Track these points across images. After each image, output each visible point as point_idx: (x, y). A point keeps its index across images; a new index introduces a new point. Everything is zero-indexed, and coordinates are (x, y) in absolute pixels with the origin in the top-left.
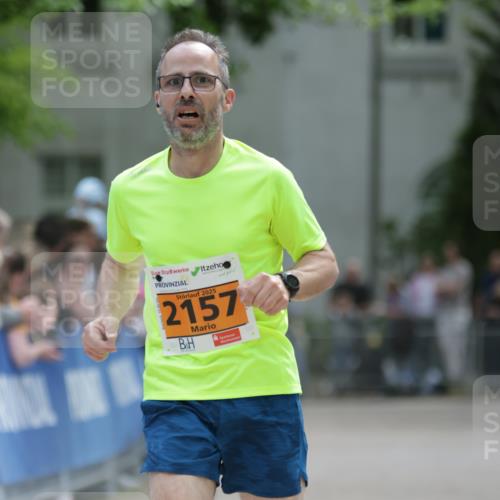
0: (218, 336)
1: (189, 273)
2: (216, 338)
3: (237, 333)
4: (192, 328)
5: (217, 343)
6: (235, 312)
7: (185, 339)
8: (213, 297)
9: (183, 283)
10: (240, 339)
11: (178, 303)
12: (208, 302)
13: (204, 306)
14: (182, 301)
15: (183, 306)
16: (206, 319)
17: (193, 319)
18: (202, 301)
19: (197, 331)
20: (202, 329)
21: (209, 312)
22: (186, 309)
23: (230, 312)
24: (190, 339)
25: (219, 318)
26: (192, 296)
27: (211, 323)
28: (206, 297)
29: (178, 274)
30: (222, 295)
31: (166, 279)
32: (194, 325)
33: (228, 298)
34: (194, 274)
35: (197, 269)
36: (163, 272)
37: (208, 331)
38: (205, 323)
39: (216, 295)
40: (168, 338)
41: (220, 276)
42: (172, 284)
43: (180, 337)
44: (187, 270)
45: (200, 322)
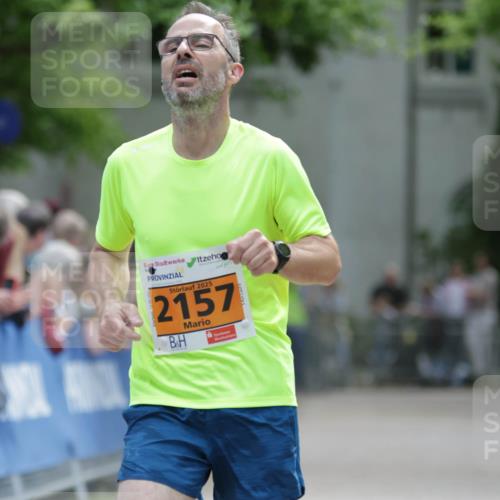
0: (213, 332)
1: (185, 264)
2: (210, 335)
3: (233, 331)
4: (185, 324)
5: (211, 341)
6: (231, 307)
7: (176, 337)
8: (208, 291)
9: (178, 275)
10: (235, 337)
11: (171, 297)
12: (203, 296)
13: (198, 301)
14: (176, 294)
15: (176, 301)
16: (200, 314)
17: (186, 315)
18: (197, 294)
19: (190, 327)
20: (196, 325)
21: (204, 307)
22: (179, 303)
23: (226, 307)
24: (181, 336)
25: (213, 313)
26: (187, 289)
27: (205, 318)
28: (201, 290)
29: (173, 265)
30: (218, 288)
31: (159, 271)
32: (187, 321)
33: (224, 292)
34: (190, 265)
35: (194, 260)
36: (157, 264)
37: (202, 327)
38: (200, 319)
39: (213, 289)
40: (159, 336)
41: (218, 267)
42: (166, 277)
43: (170, 335)
44: (183, 261)
45: (194, 318)
